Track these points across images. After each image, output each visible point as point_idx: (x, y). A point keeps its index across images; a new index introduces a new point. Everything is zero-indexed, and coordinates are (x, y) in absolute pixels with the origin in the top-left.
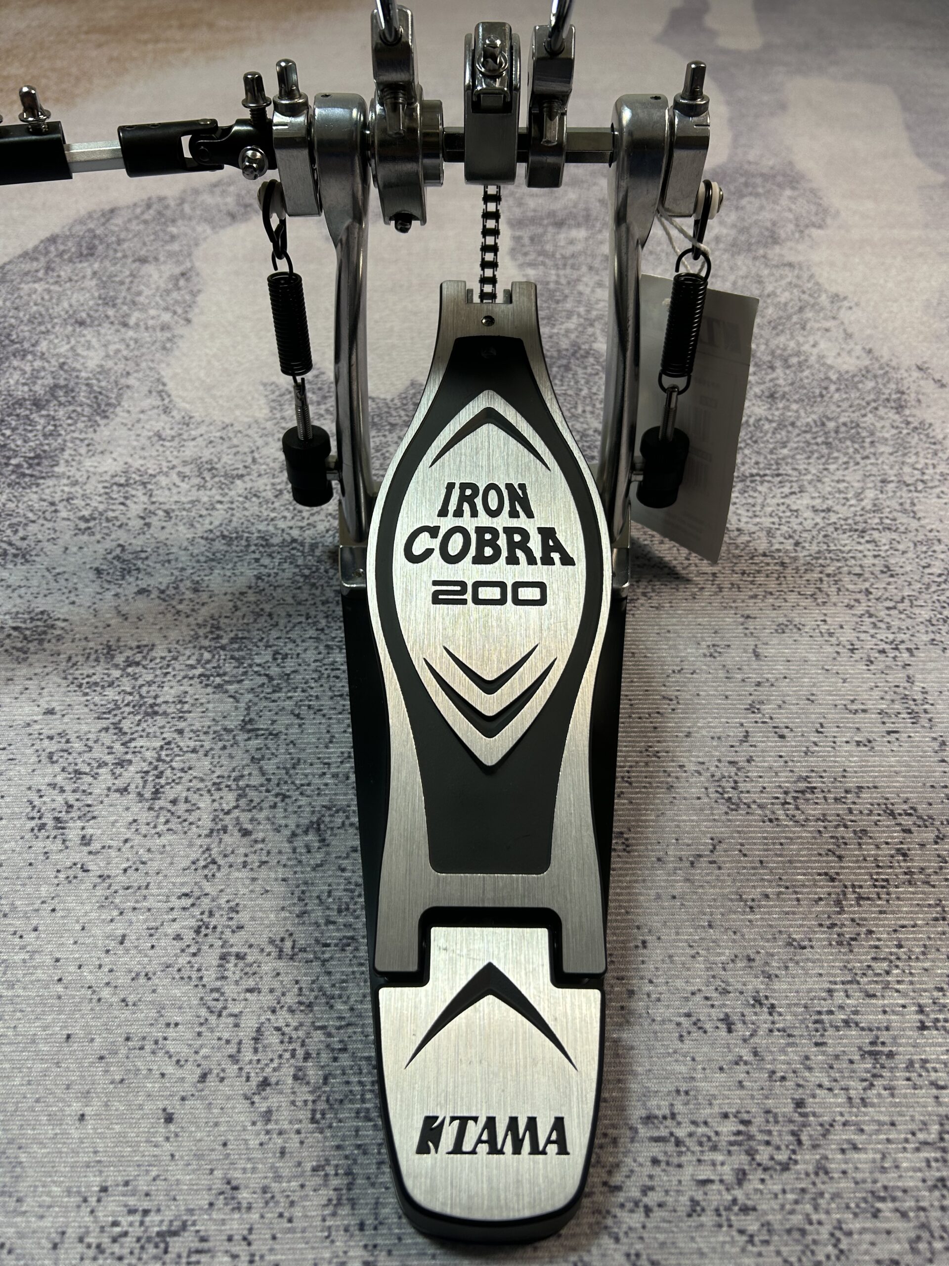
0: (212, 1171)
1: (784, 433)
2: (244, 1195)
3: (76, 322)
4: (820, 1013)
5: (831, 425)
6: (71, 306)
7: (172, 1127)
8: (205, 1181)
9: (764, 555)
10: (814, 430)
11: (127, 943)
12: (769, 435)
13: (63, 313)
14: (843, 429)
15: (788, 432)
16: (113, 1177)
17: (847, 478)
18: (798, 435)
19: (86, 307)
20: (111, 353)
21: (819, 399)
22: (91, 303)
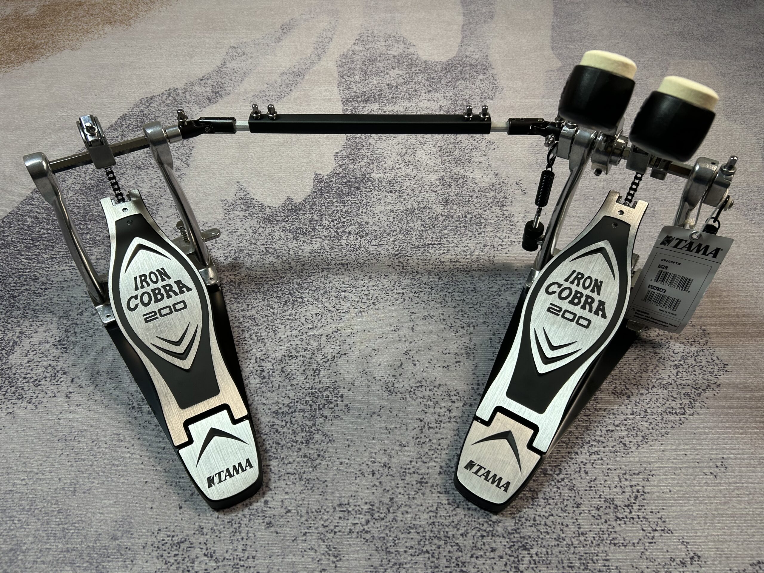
0: (195, 523)
1: (447, 222)
2: (205, 531)
3: (137, 167)
4: (405, 469)
5: (469, 216)
6: (134, 158)
7: (182, 510)
8: (192, 527)
9: (425, 284)
10: (461, 220)
11: (165, 450)
12: (441, 223)
13: (130, 162)
14: (474, 218)
15: (449, 221)
16: (162, 526)
17: (469, 245)
18: (453, 222)
19: (141, 158)
20: (153, 185)
21: (467, 203)
22: (143, 156)
